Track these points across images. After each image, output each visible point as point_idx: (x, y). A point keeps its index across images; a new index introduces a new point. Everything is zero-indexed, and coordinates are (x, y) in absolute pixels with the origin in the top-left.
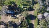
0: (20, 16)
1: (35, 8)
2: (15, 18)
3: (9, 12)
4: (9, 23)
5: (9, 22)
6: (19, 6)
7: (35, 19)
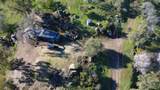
1: (130, 29)
2: (60, 56)
3: (42, 33)
5: (39, 64)
7: (126, 67)
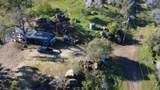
0: (77, 55)
4: (20, 74)
6: (78, 22)
